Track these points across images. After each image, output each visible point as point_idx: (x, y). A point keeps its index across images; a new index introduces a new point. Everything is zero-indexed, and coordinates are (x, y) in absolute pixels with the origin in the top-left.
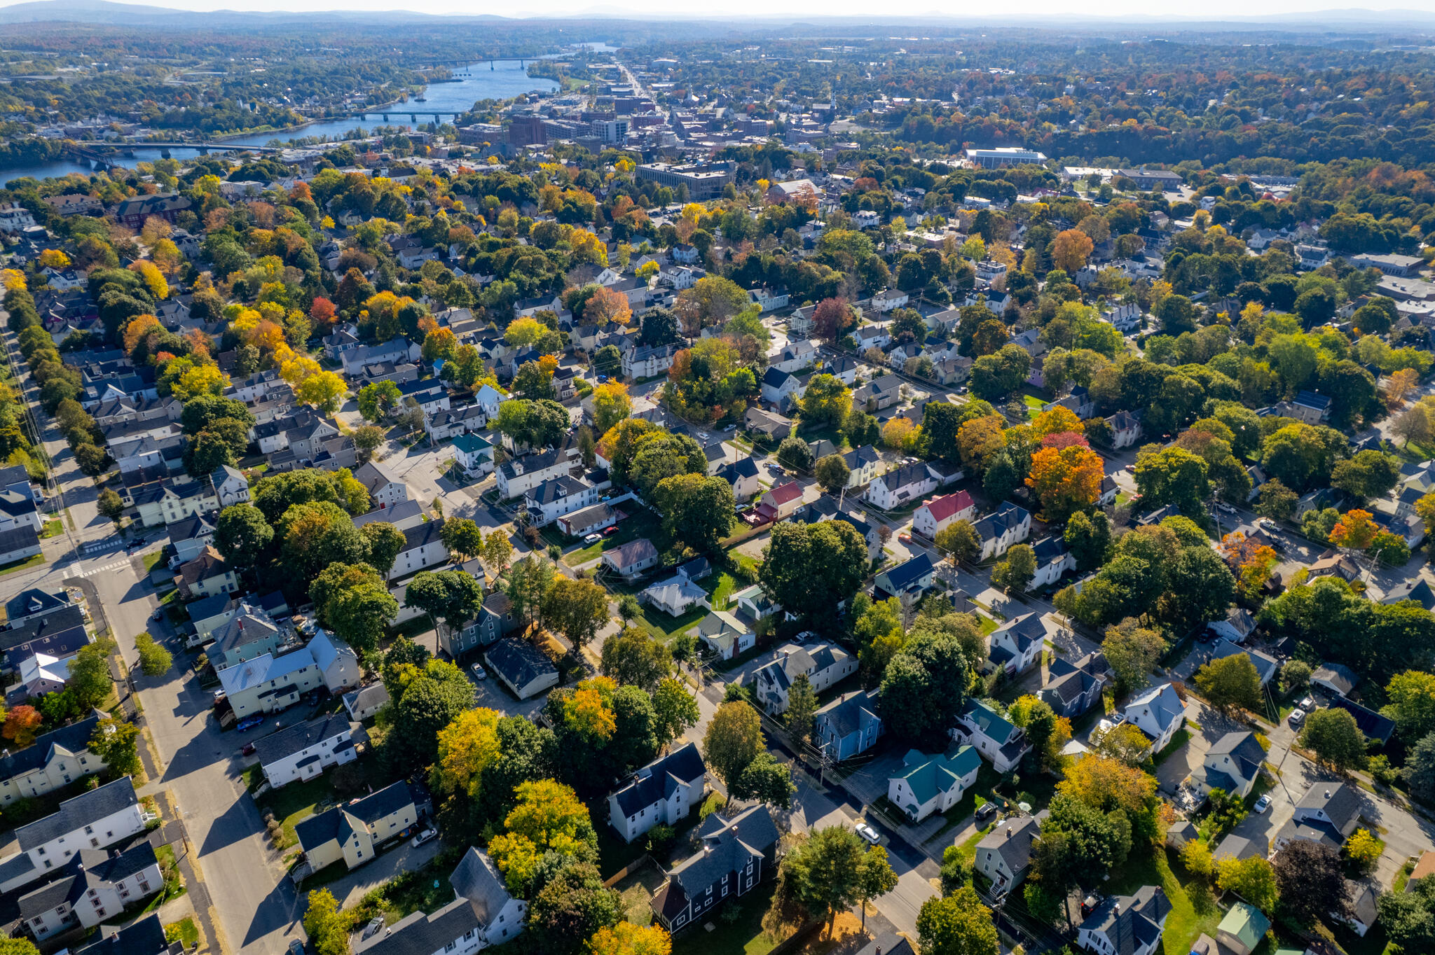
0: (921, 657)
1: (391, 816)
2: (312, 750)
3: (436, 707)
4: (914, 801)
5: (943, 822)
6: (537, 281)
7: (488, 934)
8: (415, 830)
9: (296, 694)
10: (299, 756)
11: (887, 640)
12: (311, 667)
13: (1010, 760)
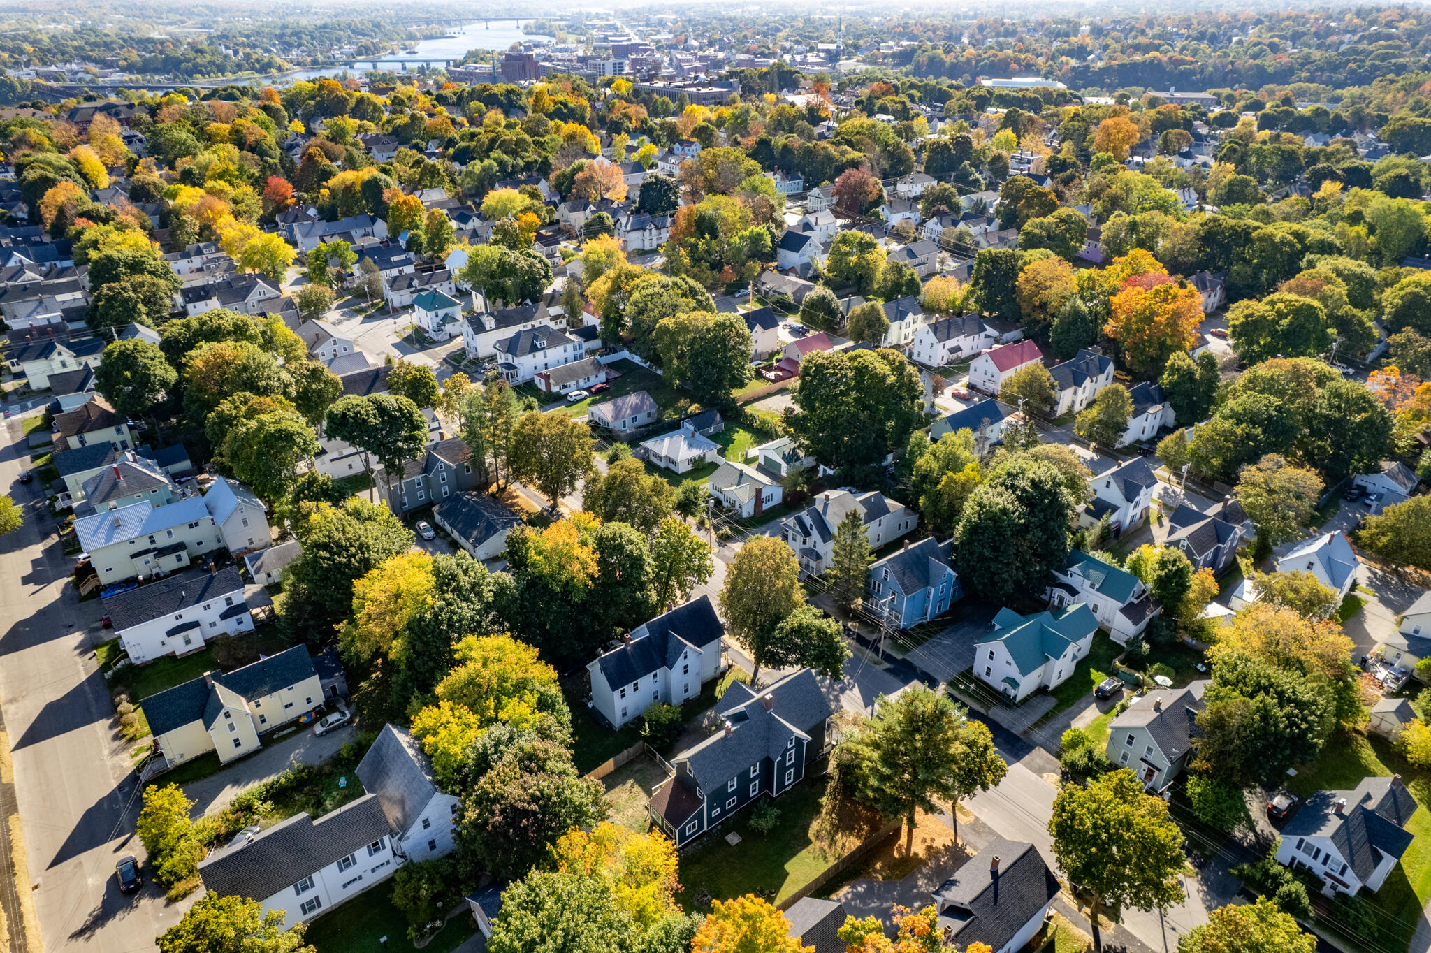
0: (1013, 488)
1: (284, 692)
2: (190, 613)
3: (353, 550)
4: (1014, 672)
5: (1051, 703)
6: (521, 163)
7: (406, 846)
8: (319, 714)
9: (184, 554)
10: (169, 621)
11: (960, 476)
12: (205, 522)
13: (1135, 623)
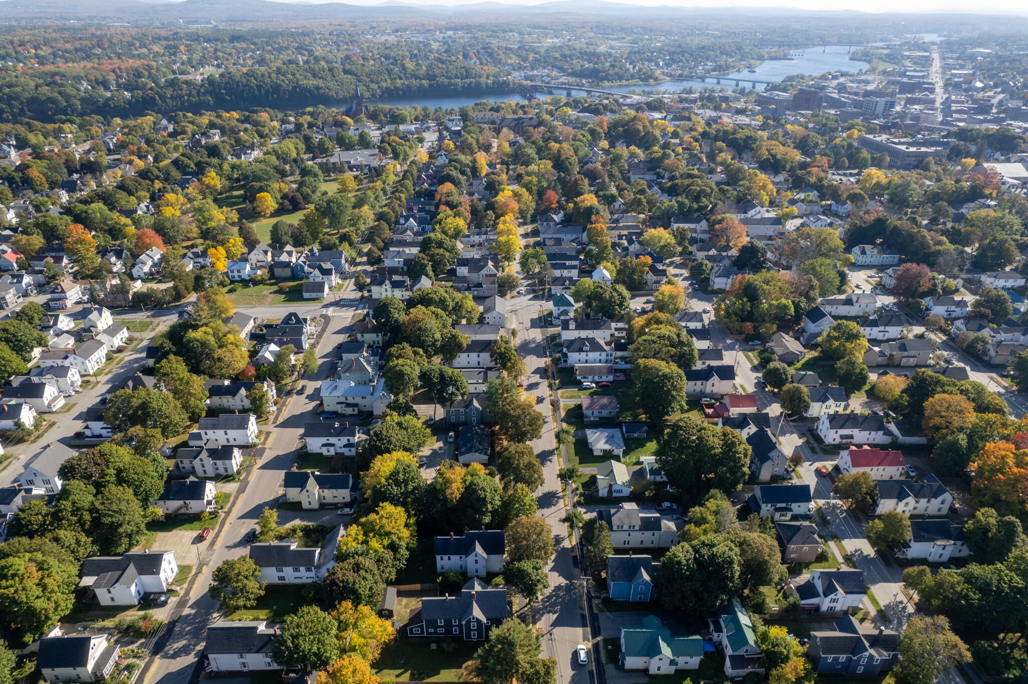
0: (697, 551)
1: (335, 491)
2: (333, 440)
3: (387, 441)
7: (319, 574)
8: (346, 505)
9: (356, 409)
10: (324, 440)
12: (369, 398)
13: (732, 669)
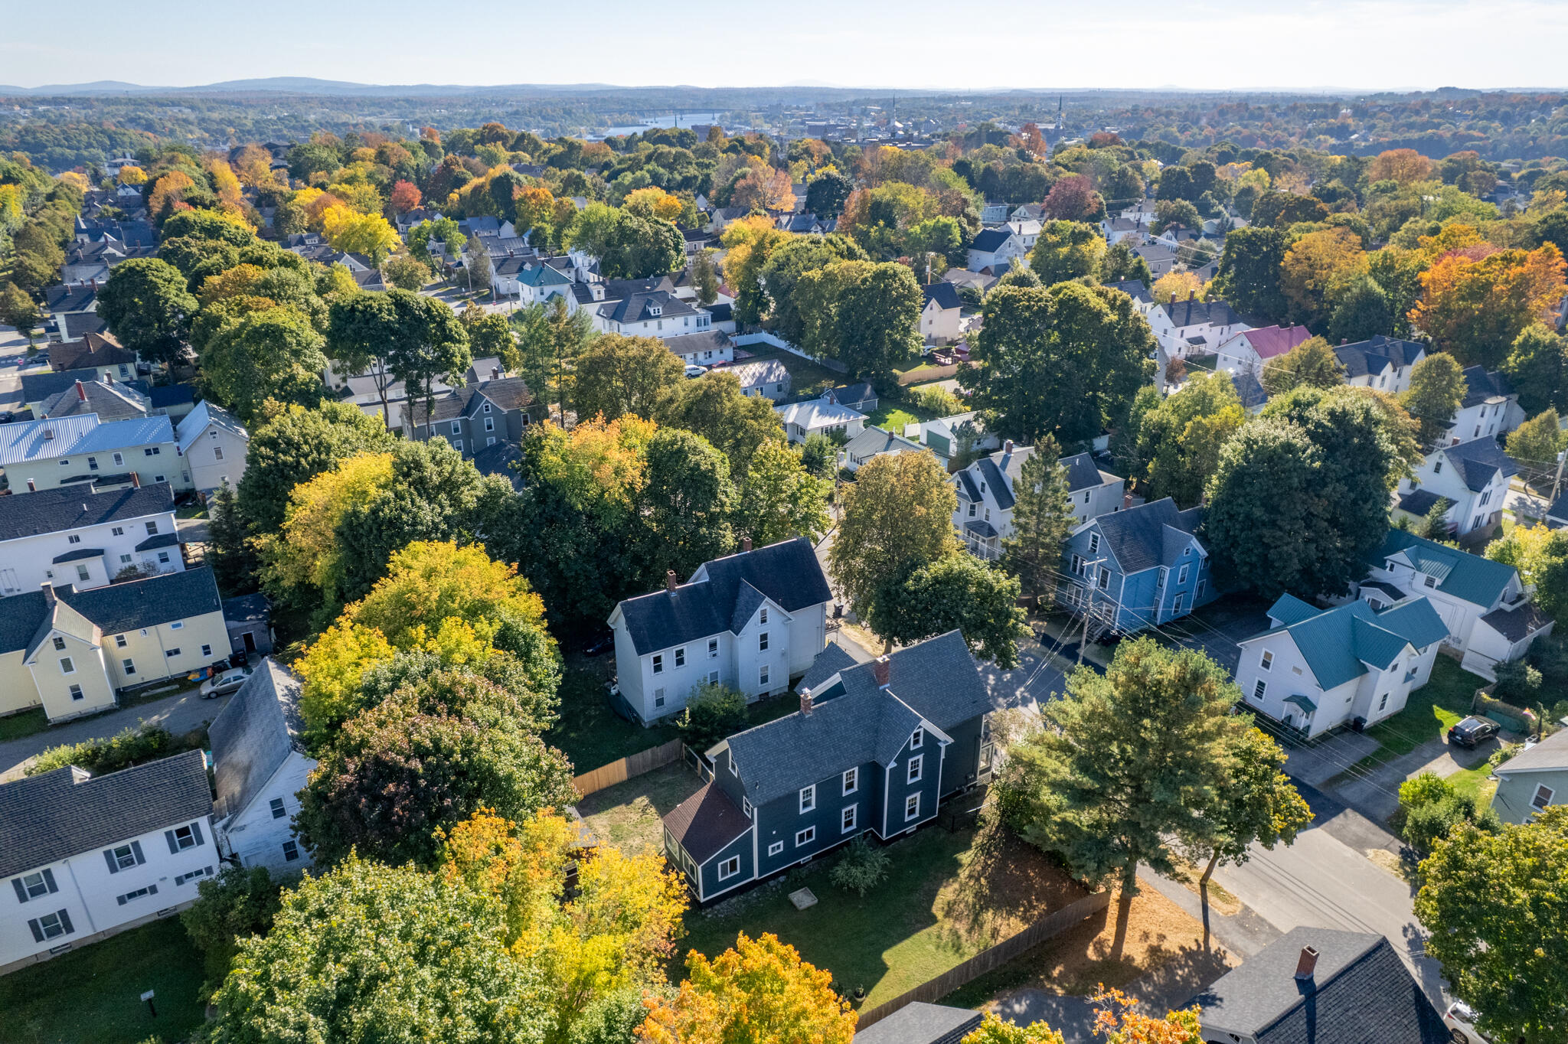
0: (1303, 420)
1: (165, 628)
2: (93, 535)
3: (306, 448)
4: (1306, 684)
5: (1369, 746)
7: (238, 842)
8: (220, 669)
10: (58, 541)
11: (1215, 420)
12: (168, 449)
13: (1513, 637)
